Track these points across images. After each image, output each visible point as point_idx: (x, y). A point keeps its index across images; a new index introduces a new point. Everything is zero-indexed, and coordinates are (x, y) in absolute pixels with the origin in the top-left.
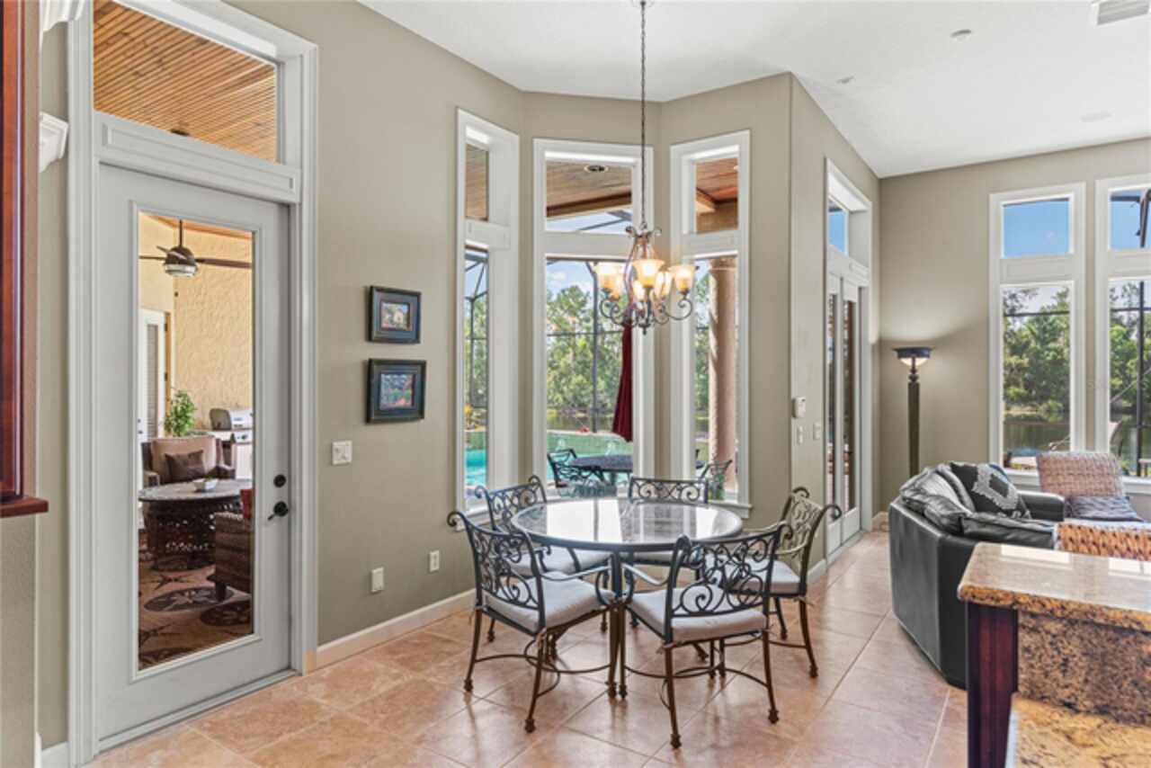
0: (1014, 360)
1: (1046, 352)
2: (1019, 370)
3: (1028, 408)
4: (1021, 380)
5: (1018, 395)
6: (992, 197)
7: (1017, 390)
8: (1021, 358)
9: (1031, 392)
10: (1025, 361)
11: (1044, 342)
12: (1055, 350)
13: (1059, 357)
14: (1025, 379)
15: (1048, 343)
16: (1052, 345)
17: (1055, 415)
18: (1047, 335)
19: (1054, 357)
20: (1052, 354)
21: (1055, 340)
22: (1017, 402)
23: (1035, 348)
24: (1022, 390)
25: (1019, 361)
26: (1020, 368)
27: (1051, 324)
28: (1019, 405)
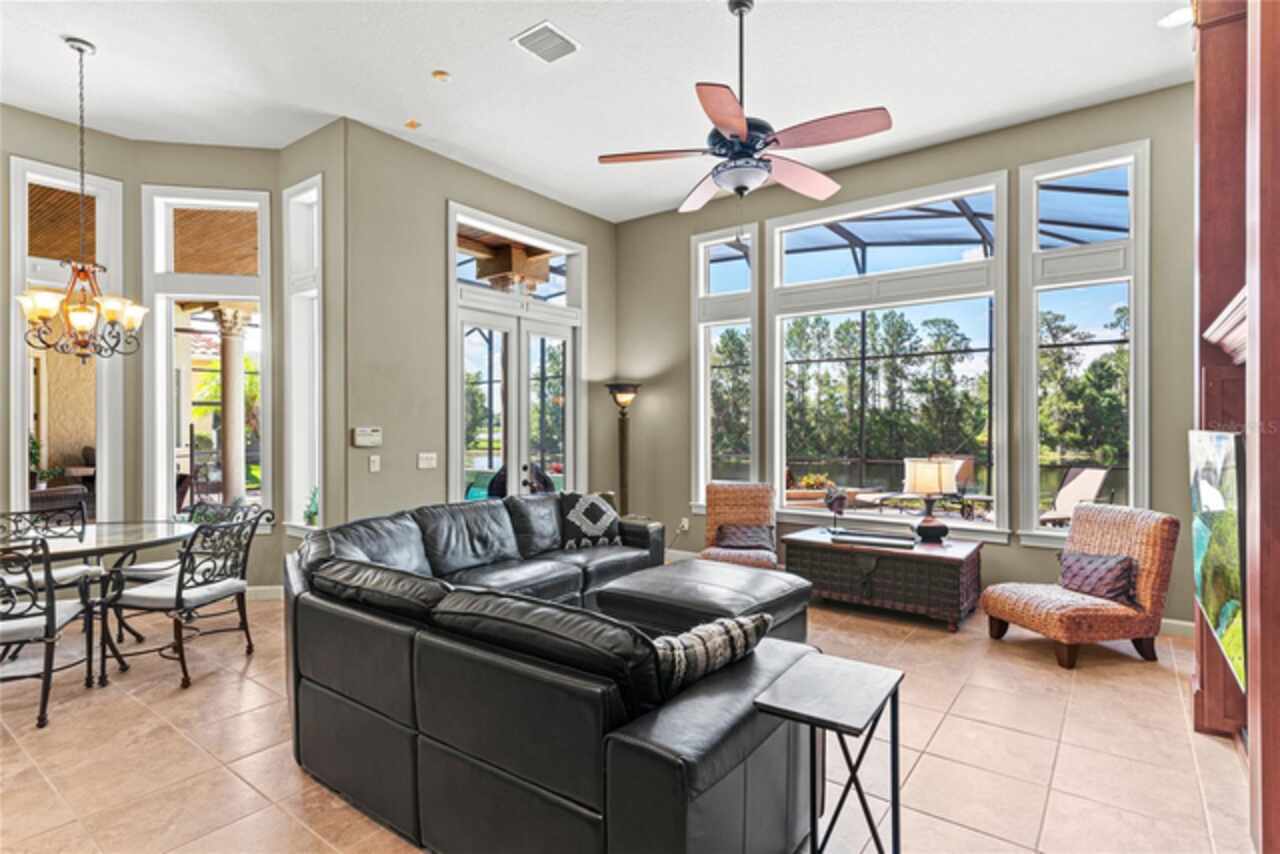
0: (1069, 406)
1: (1101, 399)
2: (1075, 416)
3: (1084, 452)
4: (1077, 425)
5: (1072, 439)
6: (694, 238)
7: (1072, 435)
8: (1076, 404)
9: (1086, 437)
10: (1080, 407)
11: (1100, 388)
12: (1110, 396)
13: (1115, 403)
14: (1081, 424)
15: (1104, 389)
16: (1107, 391)
17: (1111, 459)
18: (1103, 382)
19: (1110, 403)
20: (1107, 399)
21: (1110, 387)
22: (1072, 446)
23: (1091, 395)
24: (1078, 436)
25: (1075, 407)
26: (1076, 415)
27: (1107, 371)
28: (1074, 450)
